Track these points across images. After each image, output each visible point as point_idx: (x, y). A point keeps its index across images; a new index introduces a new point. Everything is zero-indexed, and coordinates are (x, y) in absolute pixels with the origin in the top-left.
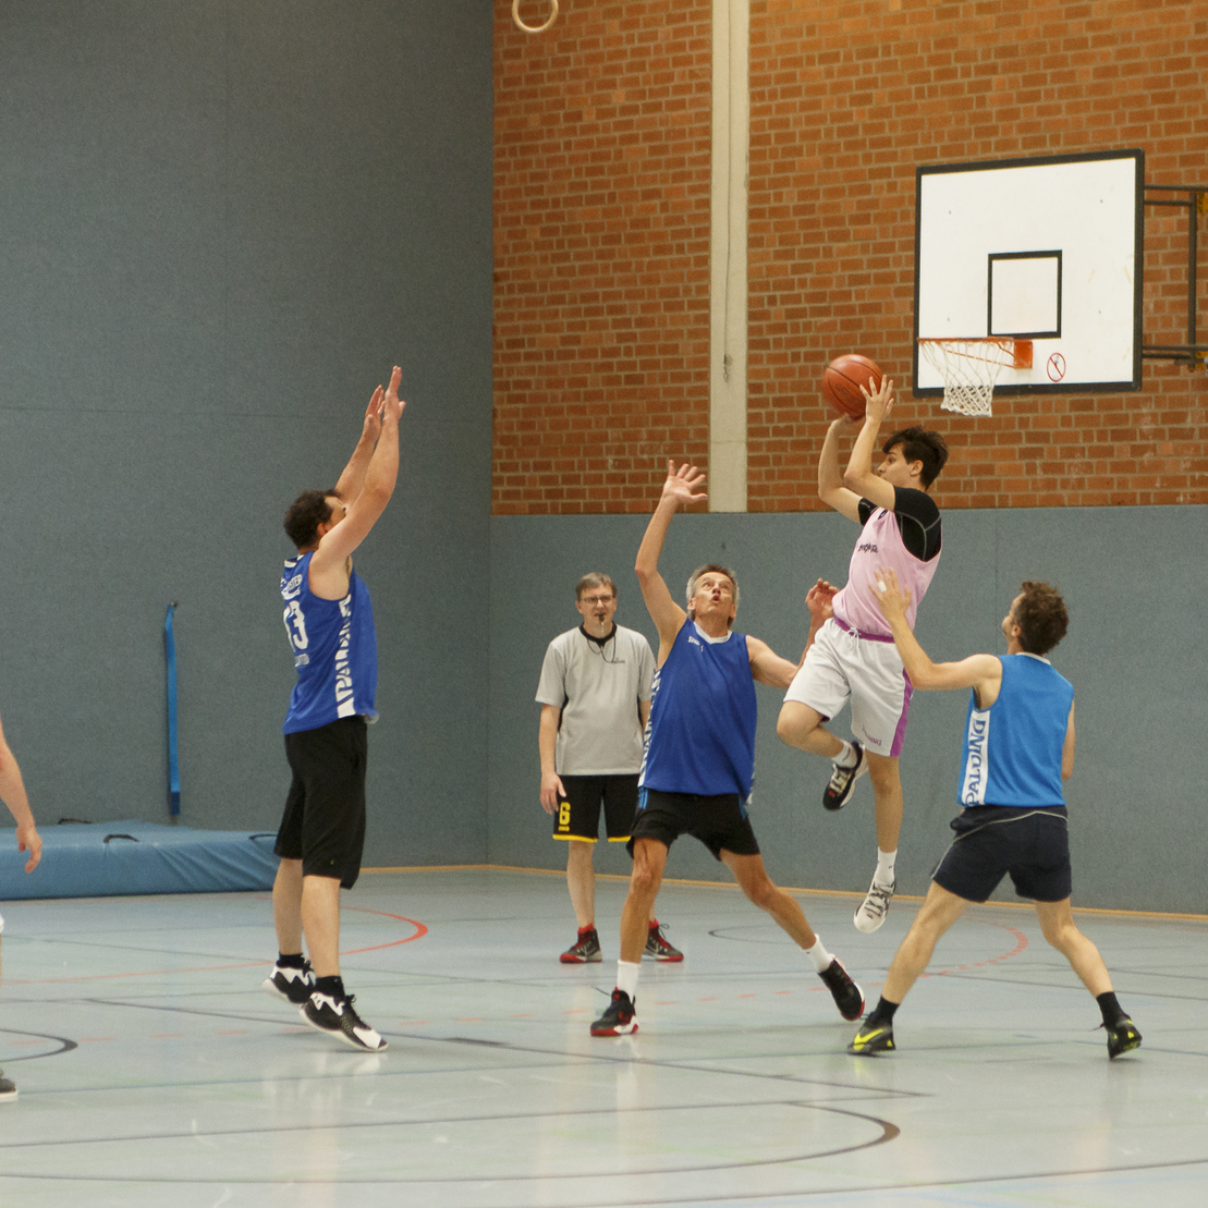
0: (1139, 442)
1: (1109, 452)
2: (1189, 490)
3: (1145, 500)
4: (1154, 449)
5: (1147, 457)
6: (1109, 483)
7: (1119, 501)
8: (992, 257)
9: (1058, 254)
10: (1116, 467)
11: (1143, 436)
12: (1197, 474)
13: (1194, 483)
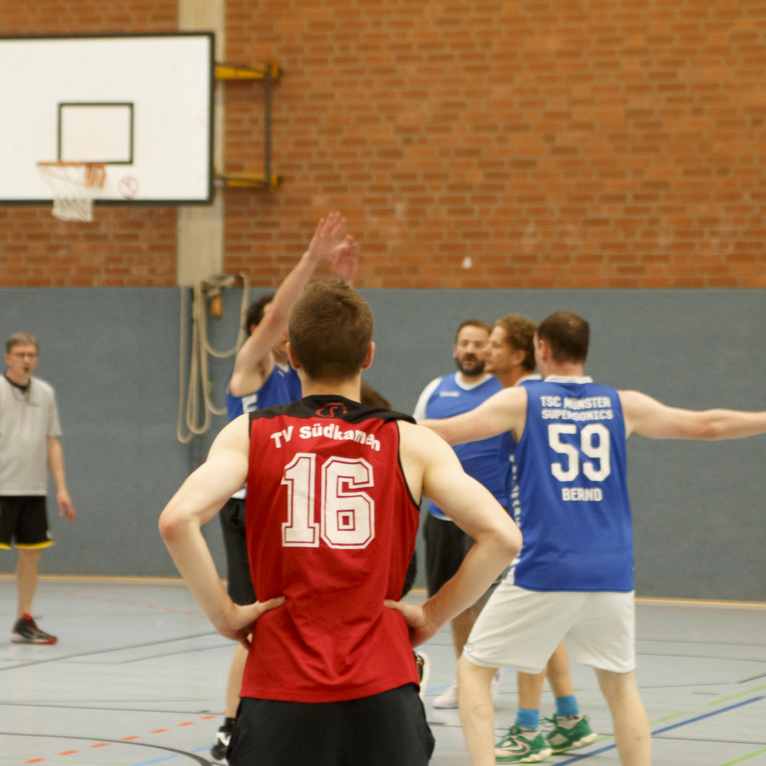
0: (53, 242)
1: (25, 248)
2: (104, 277)
3: (61, 283)
4: (69, 247)
5: (62, 253)
6: (24, 271)
7: (35, 283)
8: (61, 105)
9: (131, 105)
10: (31, 260)
11: (58, 237)
12: (111, 266)
13: (108, 271)
